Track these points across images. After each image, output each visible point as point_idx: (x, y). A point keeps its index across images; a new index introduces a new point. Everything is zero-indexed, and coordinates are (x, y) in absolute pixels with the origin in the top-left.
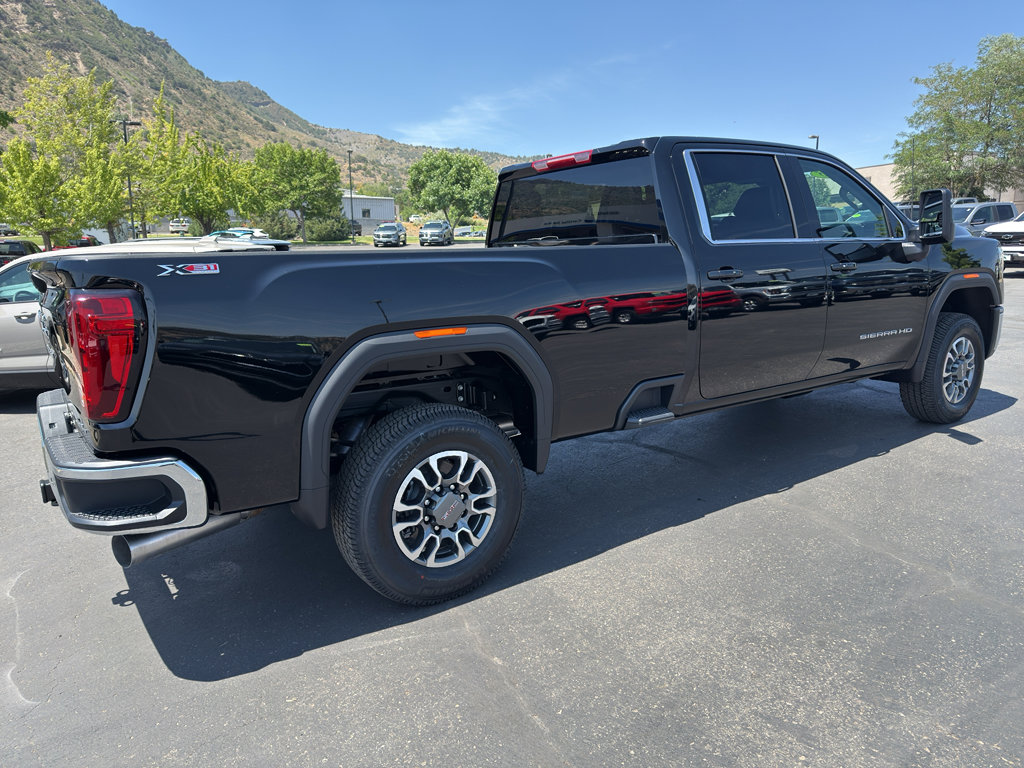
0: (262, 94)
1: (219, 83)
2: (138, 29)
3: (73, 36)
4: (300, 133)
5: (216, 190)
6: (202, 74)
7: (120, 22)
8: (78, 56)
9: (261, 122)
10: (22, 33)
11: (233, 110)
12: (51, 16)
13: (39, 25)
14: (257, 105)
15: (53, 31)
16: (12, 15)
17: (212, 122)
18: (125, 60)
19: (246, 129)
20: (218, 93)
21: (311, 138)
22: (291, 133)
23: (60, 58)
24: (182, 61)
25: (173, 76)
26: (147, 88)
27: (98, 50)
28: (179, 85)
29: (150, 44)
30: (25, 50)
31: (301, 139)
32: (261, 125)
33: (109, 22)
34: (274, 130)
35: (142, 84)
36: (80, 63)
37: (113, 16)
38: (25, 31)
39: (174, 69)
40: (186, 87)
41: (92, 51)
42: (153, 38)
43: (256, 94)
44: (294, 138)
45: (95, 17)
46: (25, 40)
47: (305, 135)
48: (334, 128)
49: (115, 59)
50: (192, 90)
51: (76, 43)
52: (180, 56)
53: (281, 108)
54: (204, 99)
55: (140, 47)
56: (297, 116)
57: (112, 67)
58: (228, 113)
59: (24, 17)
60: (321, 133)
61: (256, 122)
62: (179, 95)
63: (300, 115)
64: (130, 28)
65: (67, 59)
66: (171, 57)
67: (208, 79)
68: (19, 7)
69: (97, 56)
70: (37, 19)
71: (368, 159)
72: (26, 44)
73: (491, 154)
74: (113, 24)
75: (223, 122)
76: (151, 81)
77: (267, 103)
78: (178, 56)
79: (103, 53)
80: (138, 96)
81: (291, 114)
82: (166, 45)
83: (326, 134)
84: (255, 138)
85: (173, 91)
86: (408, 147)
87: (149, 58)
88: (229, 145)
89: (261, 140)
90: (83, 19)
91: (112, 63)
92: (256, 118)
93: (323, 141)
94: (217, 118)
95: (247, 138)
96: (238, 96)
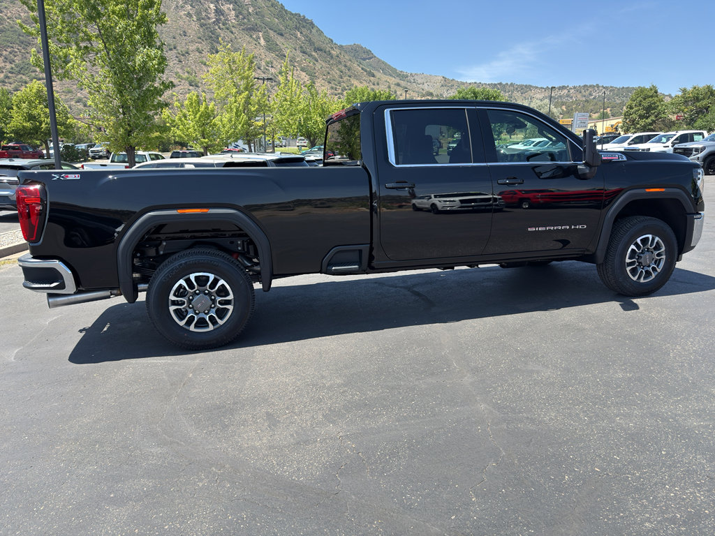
0: (369, 52)
1: (342, 46)
2: (296, 14)
3: (259, 22)
4: (391, 78)
5: (319, 119)
6: (332, 41)
7: (286, 11)
8: (261, 34)
9: (366, 71)
10: (232, 23)
11: (348, 64)
12: (248, 11)
13: (241, 16)
14: (364, 59)
15: (248, 20)
16: (227, 11)
17: (335, 73)
18: (287, 35)
19: (356, 77)
20: (340, 53)
21: (397, 80)
22: (385, 78)
23: (251, 36)
24: (320, 33)
25: (314, 43)
26: (298, 52)
27: (272, 30)
28: (318, 49)
29: (303, 23)
30: (232, 33)
31: (391, 82)
32: (365, 73)
33: (280, 11)
34: (374, 76)
35: (296, 50)
36: (262, 39)
37: (282, 7)
38: (234, 21)
39: (314, 39)
40: (321, 50)
41: (269, 30)
42: (304, 19)
43: (364, 52)
44: (386, 81)
45: (272, 9)
46: (233, 27)
47: (393, 79)
48: (413, 73)
49: (282, 35)
50: (325, 52)
51: (260, 26)
52: (319, 30)
53: (379, 61)
54: (332, 57)
55: (296, 26)
56: (389, 66)
57: (279, 40)
58: (345, 66)
59: (233, 12)
60: (403, 77)
61: (362, 71)
62: (316, 56)
63: (392, 66)
64: (292, 14)
65: (254, 37)
66: (314, 31)
67: (335, 44)
68: (231, 6)
69: (272, 33)
70: (240, 13)
71: (434, 94)
72: (233, 29)
73: (526, 86)
74: (282, 13)
75: (342, 72)
76: (301, 47)
77: (372, 57)
78: (318, 30)
79: (275, 31)
80: (293, 58)
81: (386, 64)
82: (312, 24)
83: (407, 77)
84: (361, 82)
85: (314, 53)
86: (463, 84)
87: (301, 33)
88: (344, 87)
89: (365, 83)
90: (266, 11)
91: (279, 37)
92: (362, 69)
93: (405, 82)
94: (339, 69)
95: (355, 82)
96: (353, 54)
